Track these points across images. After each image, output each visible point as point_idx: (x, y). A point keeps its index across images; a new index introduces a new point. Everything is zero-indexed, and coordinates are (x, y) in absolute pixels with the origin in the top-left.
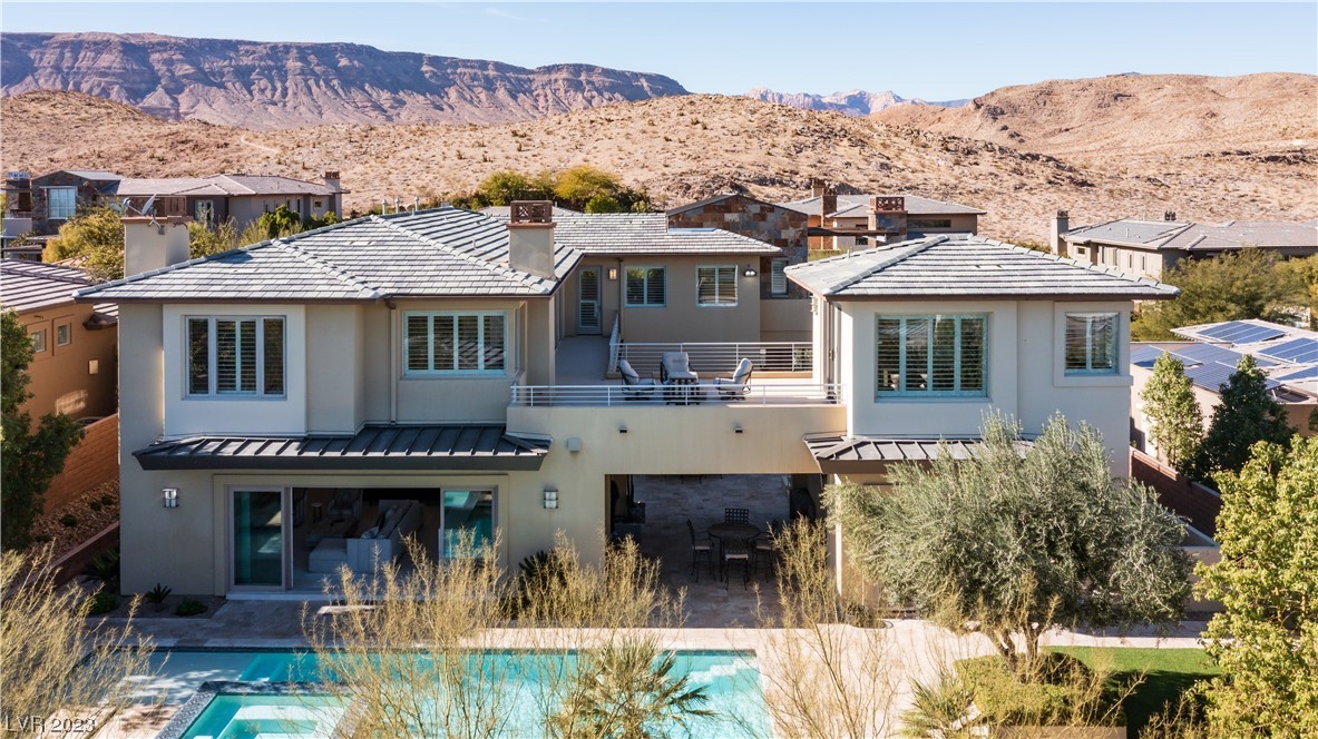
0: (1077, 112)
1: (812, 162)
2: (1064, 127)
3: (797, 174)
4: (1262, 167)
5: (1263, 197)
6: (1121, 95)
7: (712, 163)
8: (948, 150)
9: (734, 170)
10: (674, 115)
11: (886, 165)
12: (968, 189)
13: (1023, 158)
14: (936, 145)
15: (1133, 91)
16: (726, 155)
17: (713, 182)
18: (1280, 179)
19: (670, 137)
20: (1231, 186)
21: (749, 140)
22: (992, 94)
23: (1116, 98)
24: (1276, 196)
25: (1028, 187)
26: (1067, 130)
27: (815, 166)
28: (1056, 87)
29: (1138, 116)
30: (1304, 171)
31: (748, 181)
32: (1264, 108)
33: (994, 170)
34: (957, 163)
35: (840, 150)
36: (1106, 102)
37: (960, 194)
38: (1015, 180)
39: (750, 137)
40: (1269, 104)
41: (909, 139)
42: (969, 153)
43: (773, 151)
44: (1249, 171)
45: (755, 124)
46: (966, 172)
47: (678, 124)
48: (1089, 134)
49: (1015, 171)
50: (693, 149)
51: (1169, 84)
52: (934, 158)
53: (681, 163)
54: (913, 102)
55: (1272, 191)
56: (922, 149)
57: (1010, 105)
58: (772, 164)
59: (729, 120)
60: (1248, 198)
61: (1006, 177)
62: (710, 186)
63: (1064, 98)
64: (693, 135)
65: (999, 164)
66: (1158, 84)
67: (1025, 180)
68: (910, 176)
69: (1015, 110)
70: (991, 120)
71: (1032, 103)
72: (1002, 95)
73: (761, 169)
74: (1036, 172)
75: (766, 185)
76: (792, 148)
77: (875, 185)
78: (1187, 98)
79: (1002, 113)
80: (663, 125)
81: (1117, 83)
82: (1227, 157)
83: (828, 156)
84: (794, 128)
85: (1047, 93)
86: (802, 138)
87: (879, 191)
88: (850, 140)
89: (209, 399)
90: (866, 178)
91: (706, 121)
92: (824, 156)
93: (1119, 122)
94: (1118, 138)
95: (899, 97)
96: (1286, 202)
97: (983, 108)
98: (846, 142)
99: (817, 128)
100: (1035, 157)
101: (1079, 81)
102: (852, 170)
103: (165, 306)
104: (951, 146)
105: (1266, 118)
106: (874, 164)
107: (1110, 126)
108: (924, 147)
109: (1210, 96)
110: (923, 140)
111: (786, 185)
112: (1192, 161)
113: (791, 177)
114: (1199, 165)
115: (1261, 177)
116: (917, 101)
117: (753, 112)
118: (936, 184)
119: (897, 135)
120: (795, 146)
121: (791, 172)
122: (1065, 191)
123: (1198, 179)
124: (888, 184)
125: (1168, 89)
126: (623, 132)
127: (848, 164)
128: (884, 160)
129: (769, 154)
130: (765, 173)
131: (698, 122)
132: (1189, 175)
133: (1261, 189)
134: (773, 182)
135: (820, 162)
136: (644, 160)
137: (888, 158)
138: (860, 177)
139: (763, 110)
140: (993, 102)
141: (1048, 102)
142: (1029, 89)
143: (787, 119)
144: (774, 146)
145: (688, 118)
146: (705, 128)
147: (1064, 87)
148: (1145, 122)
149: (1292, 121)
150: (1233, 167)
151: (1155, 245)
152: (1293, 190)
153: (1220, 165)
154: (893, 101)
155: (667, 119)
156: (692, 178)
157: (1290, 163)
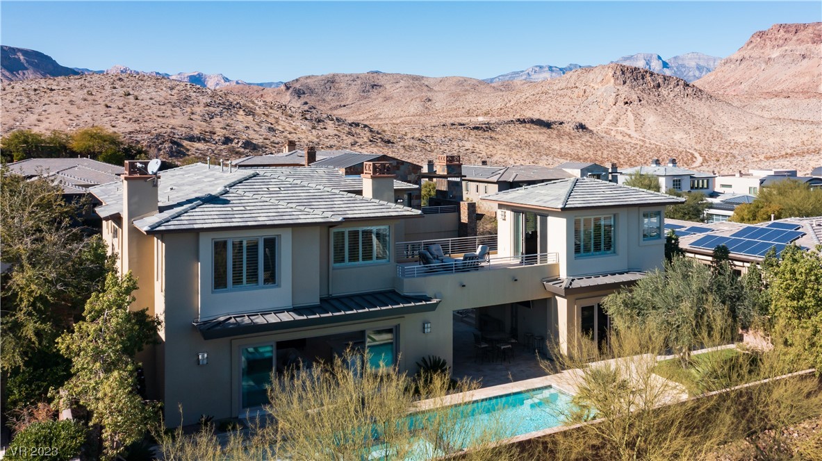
0: (351, 94)
1: (222, 125)
2: (343, 104)
3: (215, 134)
4: (472, 133)
5: (478, 150)
6: (376, 85)
7: (150, 125)
8: (306, 119)
9: (169, 130)
10: (108, 87)
11: (272, 128)
12: (326, 145)
13: (351, 125)
14: (298, 116)
15: (383, 83)
16: (159, 119)
17: (158, 140)
18: (482, 140)
19: (109, 105)
20: (461, 144)
21: (173, 109)
22: (297, 80)
23: (373, 87)
24: (484, 150)
25: (359, 144)
26: (344, 106)
27: (225, 128)
28: (337, 78)
29: (386, 99)
30: (492, 135)
31: (180, 139)
32: (456, 97)
33: (336, 132)
34: (314, 128)
35: (240, 118)
36: (367, 89)
37: (322, 148)
38: (350, 140)
39: (173, 107)
40: (458, 95)
41: (280, 111)
42: (319, 121)
43: (192, 117)
44: (467, 135)
45: (175, 97)
46: (320, 133)
47: (113, 94)
48: (358, 109)
49: (349, 133)
50: (130, 115)
51: (402, 79)
52: (299, 124)
53: (124, 125)
54: (237, 83)
55: (481, 147)
56: (289, 118)
57: (308, 88)
58: (195, 126)
59: (154, 93)
60: (470, 151)
61: (345, 138)
62: (155, 142)
63: (342, 85)
64: (128, 103)
65: (339, 129)
66: (397, 79)
67: (357, 140)
68: (289, 136)
69: (312, 91)
70: (296, 98)
71: (322, 87)
72: (303, 81)
73: (188, 130)
74: (362, 134)
75: (195, 142)
76: (207, 116)
77: (267, 142)
78: (413, 89)
79: (304, 93)
80: (100, 95)
81: (373, 77)
82: (454, 127)
83: (232, 122)
84: (204, 101)
85: (331, 81)
86: (212, 109)
87: (272, 146)
88: (244, 110)
89: (228, 291)
90: (261, 137)
91: (136, 93)
92: (229, 121)
93: (376, 102)
94: (376, 112)
95: (227, 79)
96: (489, 153)
97: (291, 89)
98: (241, 112)
99: (220, 102)
100: (357, 125)
101: (351, 75)
102: (250, 132)
103: (201, 233)
104: (308, 116)
105: (458, 104)
106: (264, 127)
107: (370, 104)
108: (291, 117)
109: (426, 88)
110: (290, 112)
111: (208, 142)
112: (437, 128)
113: (211, 136)
114: (441, 131)
115: (473, 138)
116: (240, 82)
117: (172, 89)
118: (306, 142)
119: (271, 108)
120: (208, 114)
121: (211, 132)
122: (380, 147)
123: (443, 140)
124: (276, 141)
125: (402, 83)
126: (67, 99)
127: (247, 127)
128: (269, 125)
129: (191, 119)
130: (192, 133)
131: (129, 94)
132: (438, 136)
133: (476, 145)
134: (199, 140)
135: (228, 126)
136: (92, 122)
137: (272, 124)
138: (257, 136)
139: (178, 88)
140: (298, 86)
141: (332, 87)
142: (320, 78)
143: (198, 94)
144: (193, 114)
145: (121, 91)
146: (137, 99)
147: (342, 78)
148: (390, 103)
149: (472, 106)
150: (459, 133)
151: (495, 179)
152: (491, 147)
153: (451, 131)
154: (223, 81)
155: (103, 91)
156: (139, 136)
157: (485, 131)
